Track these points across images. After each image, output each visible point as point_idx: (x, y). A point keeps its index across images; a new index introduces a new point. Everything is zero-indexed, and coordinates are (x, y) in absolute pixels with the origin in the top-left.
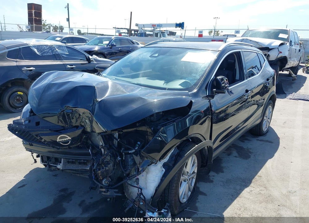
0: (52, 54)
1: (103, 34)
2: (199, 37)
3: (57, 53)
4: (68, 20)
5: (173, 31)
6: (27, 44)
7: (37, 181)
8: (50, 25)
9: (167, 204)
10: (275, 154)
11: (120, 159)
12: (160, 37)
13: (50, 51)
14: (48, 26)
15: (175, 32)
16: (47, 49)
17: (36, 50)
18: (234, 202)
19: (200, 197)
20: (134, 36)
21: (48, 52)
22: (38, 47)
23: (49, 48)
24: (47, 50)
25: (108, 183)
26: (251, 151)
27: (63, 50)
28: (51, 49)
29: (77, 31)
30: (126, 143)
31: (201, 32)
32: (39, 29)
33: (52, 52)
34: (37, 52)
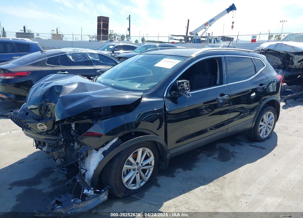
0: (84, 60)
1: (162, 41)
2: (252, 42)
3: (89, 60)
4: (129, 29)
5: (230, 37)
6: (64, 53)
7: (34, 160)
8: (115, 35)
9: (108, 186)
10: (258, 160)
11: (72, 144)
12: (214, 42)
13: (83, 58)
14: (114, 35)
15: (233, 37)
16: (81, 56)
17: (71, 57)
18: (180, 196)
19: (154, 188)
20: (190, 42)
21: (81, 59)
22: (73, 55)
23: (82, 55)
24: (81, 58)
25: (60, 162)
26: (235, 154)
27: (95, 57)
28: (84, 56)
29: (141, 40)
30: (77, 132)
31: (254, 37)
32: (105, 38)
33: (85, 59)
34: (71, 59)
